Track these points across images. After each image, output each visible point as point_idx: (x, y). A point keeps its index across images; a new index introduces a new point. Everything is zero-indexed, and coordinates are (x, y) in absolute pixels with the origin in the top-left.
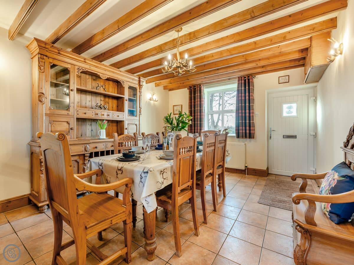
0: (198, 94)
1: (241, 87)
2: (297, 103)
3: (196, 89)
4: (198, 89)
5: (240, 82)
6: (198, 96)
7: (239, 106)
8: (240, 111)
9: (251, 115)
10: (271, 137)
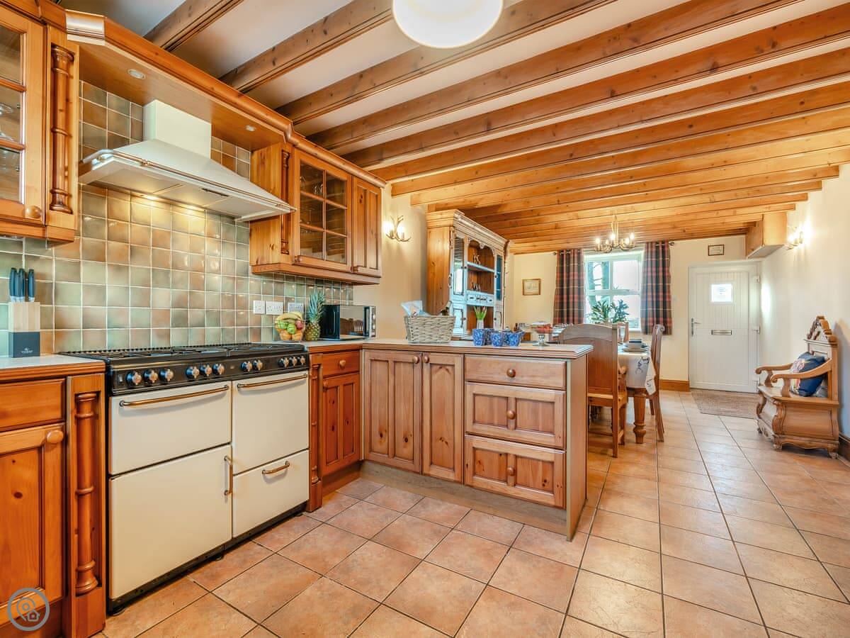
0: (576, 264)
1: (651, 258)
2: (732, 284)
3: (572, 256)
4: (576, 255)
5: (650, 250)
6: (576, 267)
7: (647, 286)
8: (650, 294)
9: (667, 300)
10: (693, 333)
